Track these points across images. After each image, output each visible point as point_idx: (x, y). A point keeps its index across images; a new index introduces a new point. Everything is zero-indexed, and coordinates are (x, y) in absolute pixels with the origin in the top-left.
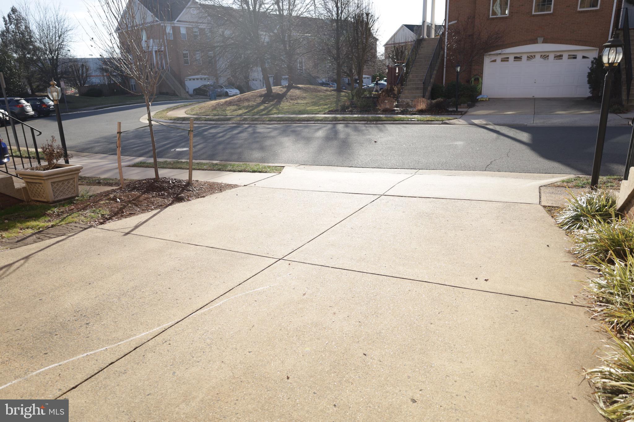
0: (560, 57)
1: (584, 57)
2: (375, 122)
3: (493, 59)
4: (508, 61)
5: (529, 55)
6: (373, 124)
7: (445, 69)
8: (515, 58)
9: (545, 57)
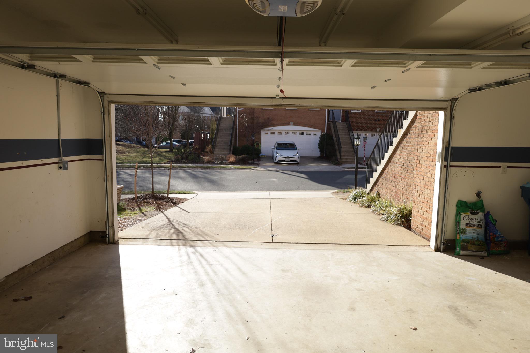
0: (302, 133)
1: (314, 135)
2: (208, 169)
3: (266, 133)
4: (274, 134)
5: (286, 131)
6: (207, 170)
7: (237, 137)
8: (279, 133)
9: (295, 133)
